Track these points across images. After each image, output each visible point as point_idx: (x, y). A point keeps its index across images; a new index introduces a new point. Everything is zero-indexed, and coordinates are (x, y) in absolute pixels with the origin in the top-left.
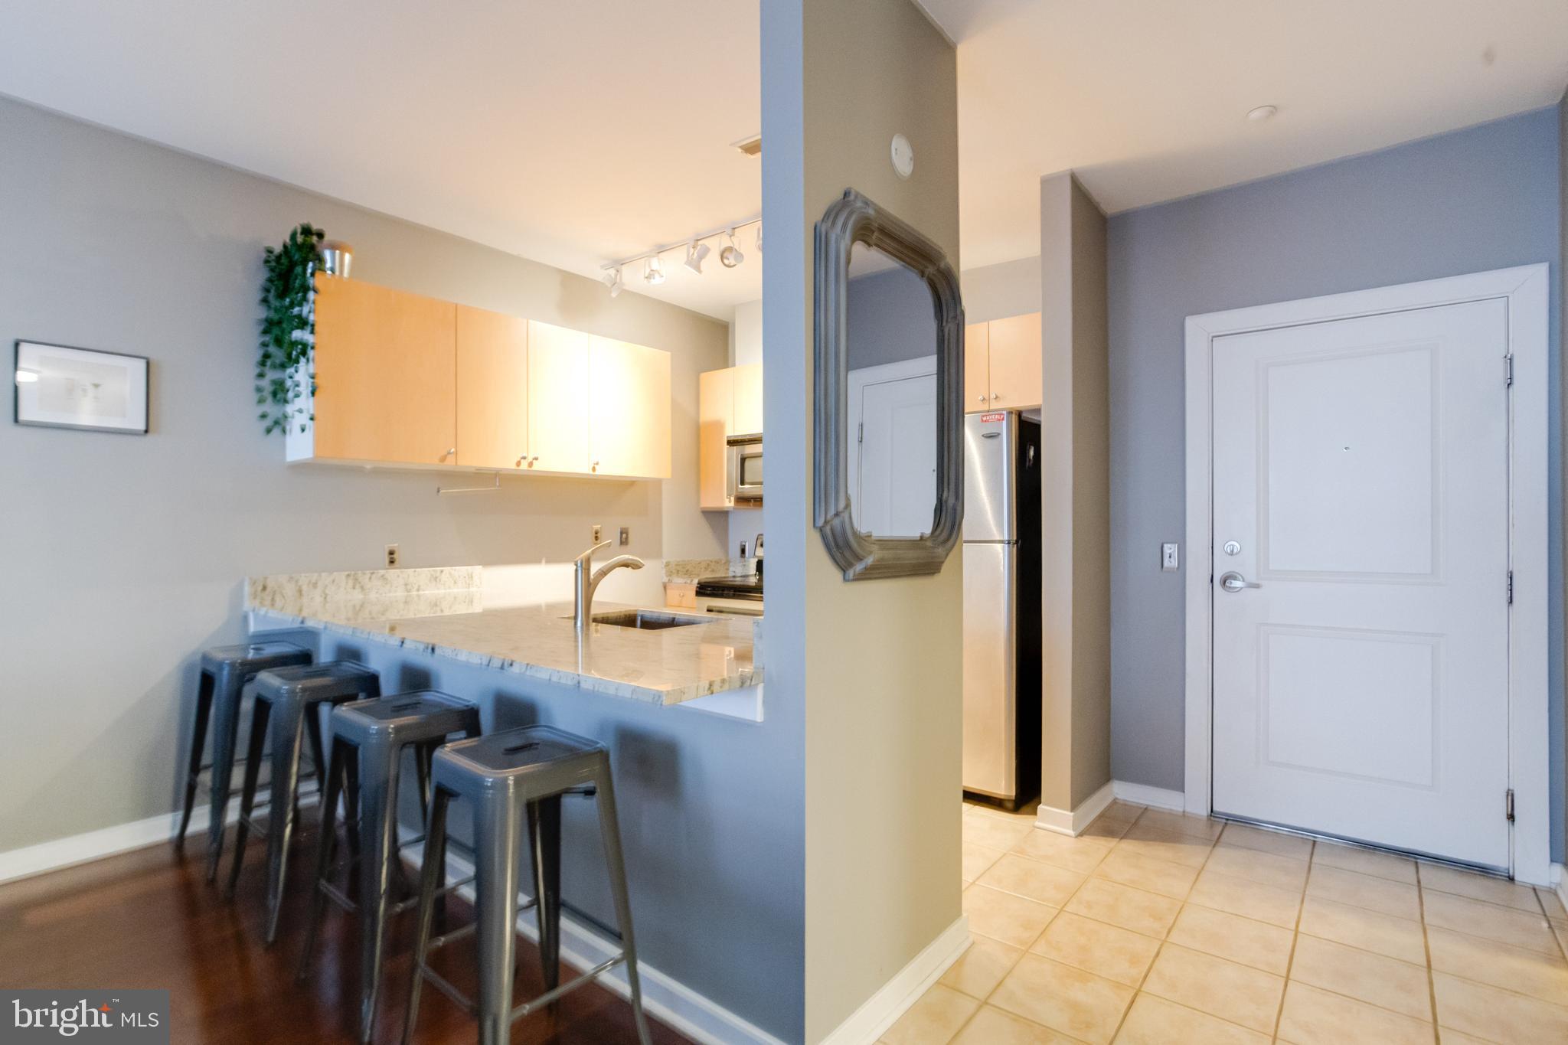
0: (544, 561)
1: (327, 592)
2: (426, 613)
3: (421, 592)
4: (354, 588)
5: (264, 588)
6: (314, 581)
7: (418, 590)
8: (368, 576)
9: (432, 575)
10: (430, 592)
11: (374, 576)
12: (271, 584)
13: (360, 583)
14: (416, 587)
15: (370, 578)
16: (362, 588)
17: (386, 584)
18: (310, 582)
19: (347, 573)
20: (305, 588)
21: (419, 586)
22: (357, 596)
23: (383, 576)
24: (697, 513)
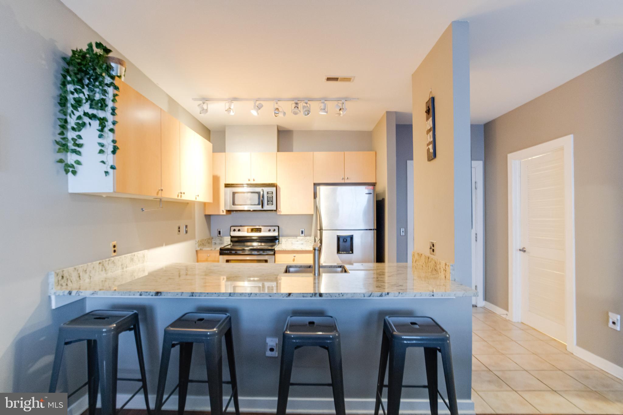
0: (164, 245)
1: (91, 275)
2: (129, 280)
3: (128, 268)
4: (102, 271)
5: (63, 277)
6: (85, 269)
7: (126, 267)
8: (107, 263)
9: (131, 258)
10: (131, 268)
11: (110, 262)
12: (66, 275)
13: (104, 267)
14: (125, 265)
15: (108, 264)
16: (105, 269)
17: (115, 265)
18: (83, 269)
19: (98, 262)
20: (81, 275)
21: (127, 265)
22: (103, 275)
23: (113, 261)
24: (204, 216)
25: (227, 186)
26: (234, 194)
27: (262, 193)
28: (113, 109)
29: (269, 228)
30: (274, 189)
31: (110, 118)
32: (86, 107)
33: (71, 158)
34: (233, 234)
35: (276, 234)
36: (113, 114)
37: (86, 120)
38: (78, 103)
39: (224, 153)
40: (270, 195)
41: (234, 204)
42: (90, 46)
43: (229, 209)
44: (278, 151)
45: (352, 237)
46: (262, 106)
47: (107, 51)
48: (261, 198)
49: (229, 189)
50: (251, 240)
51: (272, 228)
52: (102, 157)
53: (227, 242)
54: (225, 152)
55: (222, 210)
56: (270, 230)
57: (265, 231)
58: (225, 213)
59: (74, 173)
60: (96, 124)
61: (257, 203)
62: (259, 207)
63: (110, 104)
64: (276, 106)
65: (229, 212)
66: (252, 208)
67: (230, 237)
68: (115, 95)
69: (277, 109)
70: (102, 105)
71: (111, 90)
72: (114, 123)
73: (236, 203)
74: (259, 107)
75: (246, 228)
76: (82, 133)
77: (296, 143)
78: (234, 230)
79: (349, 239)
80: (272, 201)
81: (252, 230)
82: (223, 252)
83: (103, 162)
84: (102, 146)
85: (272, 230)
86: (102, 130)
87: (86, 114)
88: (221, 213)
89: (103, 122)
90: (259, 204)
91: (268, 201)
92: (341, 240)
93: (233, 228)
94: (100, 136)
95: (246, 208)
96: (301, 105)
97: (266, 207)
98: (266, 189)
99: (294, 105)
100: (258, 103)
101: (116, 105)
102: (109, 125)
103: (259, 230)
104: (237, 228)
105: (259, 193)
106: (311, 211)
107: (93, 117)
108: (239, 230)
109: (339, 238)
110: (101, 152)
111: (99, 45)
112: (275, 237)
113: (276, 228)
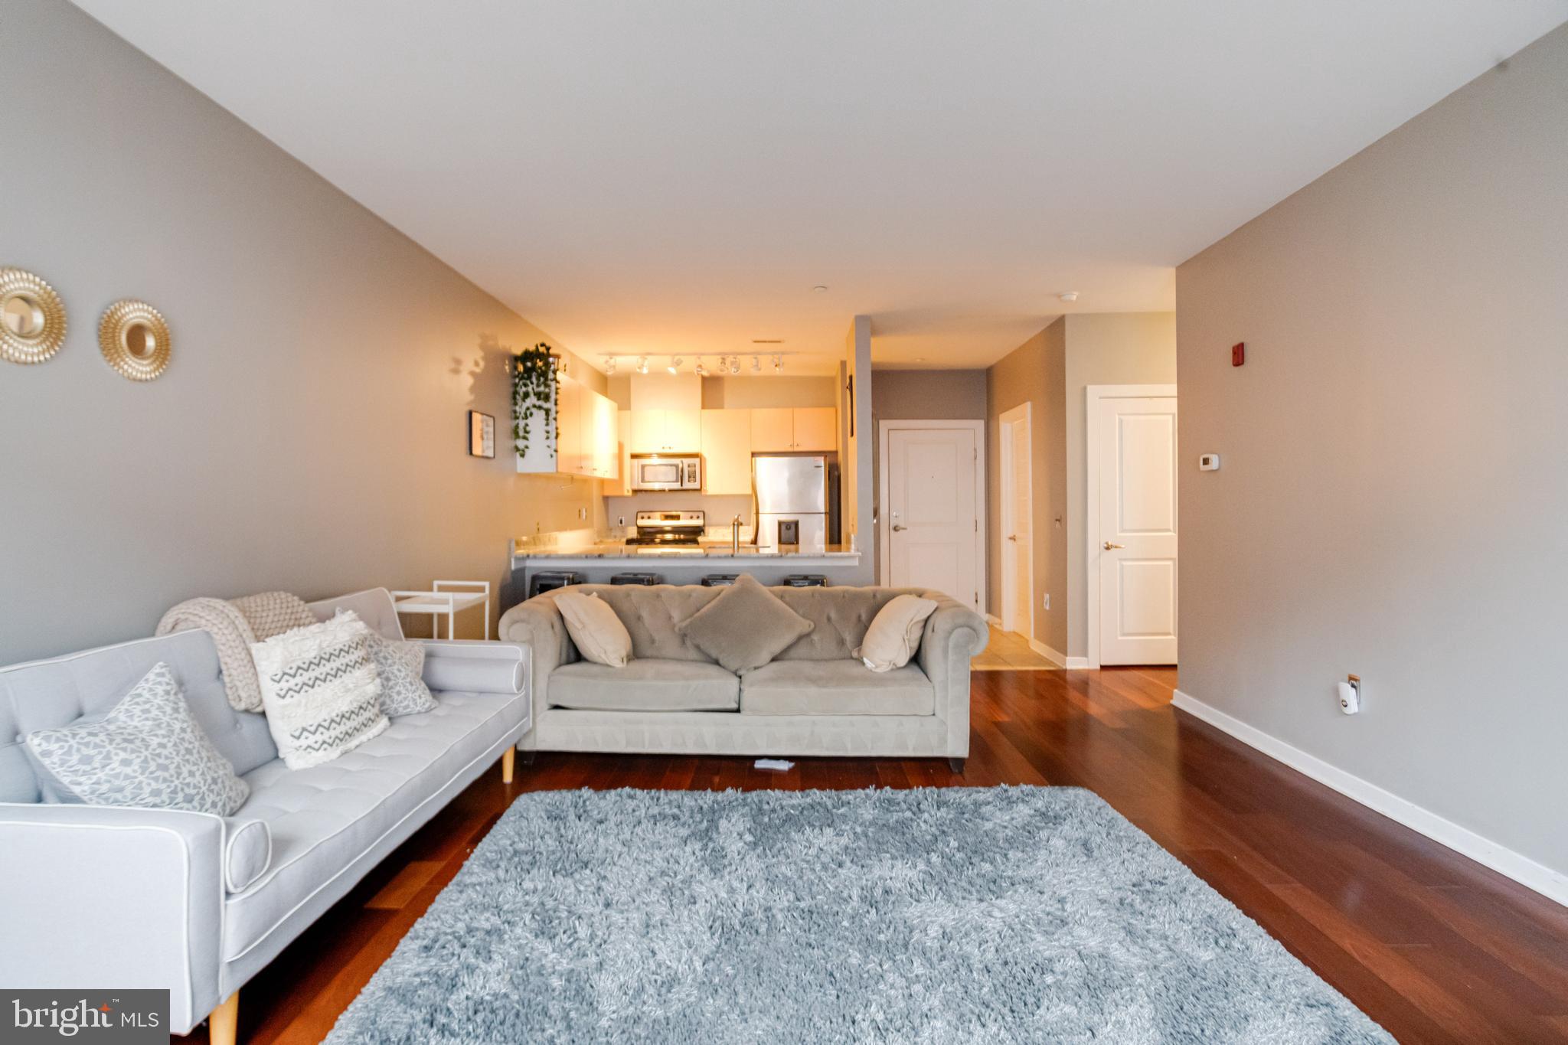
24: (601, 498)
25: (634, 456)
26: (643, 467)
27: (680, 466)
28: (556, 400)
29: (691, 514)
30: (697, 461)
31: (554, 409)
32: (532, 400)
33: (521, 443)
34: (641, 523)
35: (699, 522)
36: (556, 404)
37: (534, 410)
38: (526, 395)
39: (628, 412)
40: (692, 469)
41: (643, 481)
42: (537, 347)
43: (636, 487)
44: (703, 407)
45: (796, 524)
46: (682, 362)
47: (548, 349)
48: (680, 473)
49: (636, 461)
50: (662, 531)
51: (695, 515)
52: (548, 442)
53: (633, 533)
54: (630, 409)
55: (627, 490)
56: (692, 518)
57: (685, 518)
58: (630, 493)
59: (522, 456)
60: (543, 413)
61: (674, 479)
62: (677, 486)
63: (553, 396)
64: (699, 363)
65: (635, 491)
66: (667, 486)
67: (636, 528)
68: (557, 389)
69: (700, 366)
70: (547, 398)
71: (553, 384)
72: (557, 412)
73: (646, 479)
74: (678, 364)
75: (658, 514)
76: (530, 421)
77: (728, 397)
78: (642, 518)
79: (793, 527)
80: (695, 477)
81: (667, 517)
82: (629, 542)
83: (549, 447)
84: (548, 432)
85: (695, 517)
86: (547, 419)
87: (534, 406)
88: (626, 493)
89: (547, 412)
90: (677, 481)
91: (689, 477)
92: (783, 527)
93: (640, 515)
94: (547, 424)
95: (657, 486)
96: (729, 359)
97: (687, 485)
98: (687, 461)
99: (720, 361)
100: (677, 358)
101: (558, 396)
102: (552, 414)
103: (677, 517)
104: (646, 515)
105: (677, 466)
106: (749, 491)
107: (540, 408)
108: (649, 518)
109: (780, 524)
110: (548, 438)
111: (543, 345)
112: (698, 527)
113: (701, 515)
